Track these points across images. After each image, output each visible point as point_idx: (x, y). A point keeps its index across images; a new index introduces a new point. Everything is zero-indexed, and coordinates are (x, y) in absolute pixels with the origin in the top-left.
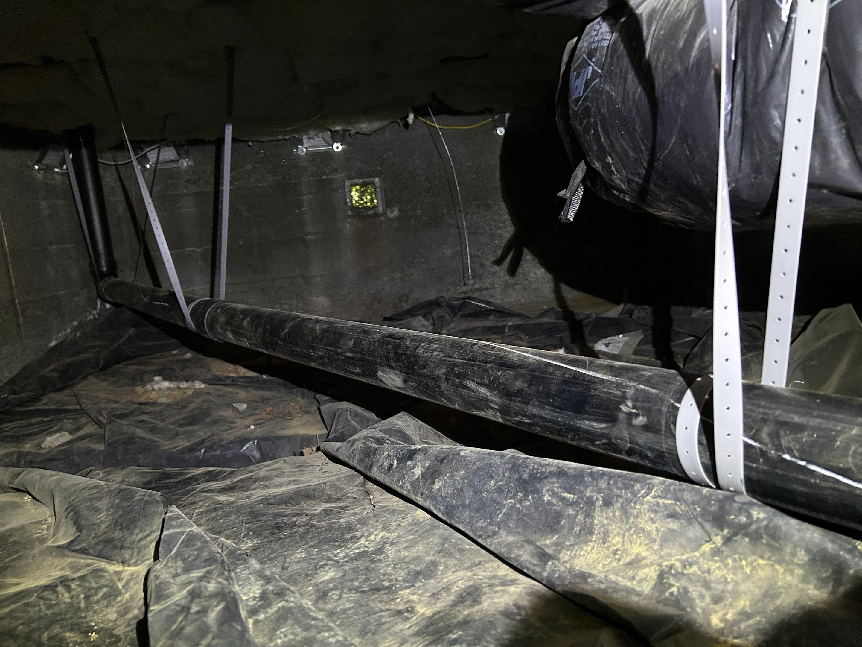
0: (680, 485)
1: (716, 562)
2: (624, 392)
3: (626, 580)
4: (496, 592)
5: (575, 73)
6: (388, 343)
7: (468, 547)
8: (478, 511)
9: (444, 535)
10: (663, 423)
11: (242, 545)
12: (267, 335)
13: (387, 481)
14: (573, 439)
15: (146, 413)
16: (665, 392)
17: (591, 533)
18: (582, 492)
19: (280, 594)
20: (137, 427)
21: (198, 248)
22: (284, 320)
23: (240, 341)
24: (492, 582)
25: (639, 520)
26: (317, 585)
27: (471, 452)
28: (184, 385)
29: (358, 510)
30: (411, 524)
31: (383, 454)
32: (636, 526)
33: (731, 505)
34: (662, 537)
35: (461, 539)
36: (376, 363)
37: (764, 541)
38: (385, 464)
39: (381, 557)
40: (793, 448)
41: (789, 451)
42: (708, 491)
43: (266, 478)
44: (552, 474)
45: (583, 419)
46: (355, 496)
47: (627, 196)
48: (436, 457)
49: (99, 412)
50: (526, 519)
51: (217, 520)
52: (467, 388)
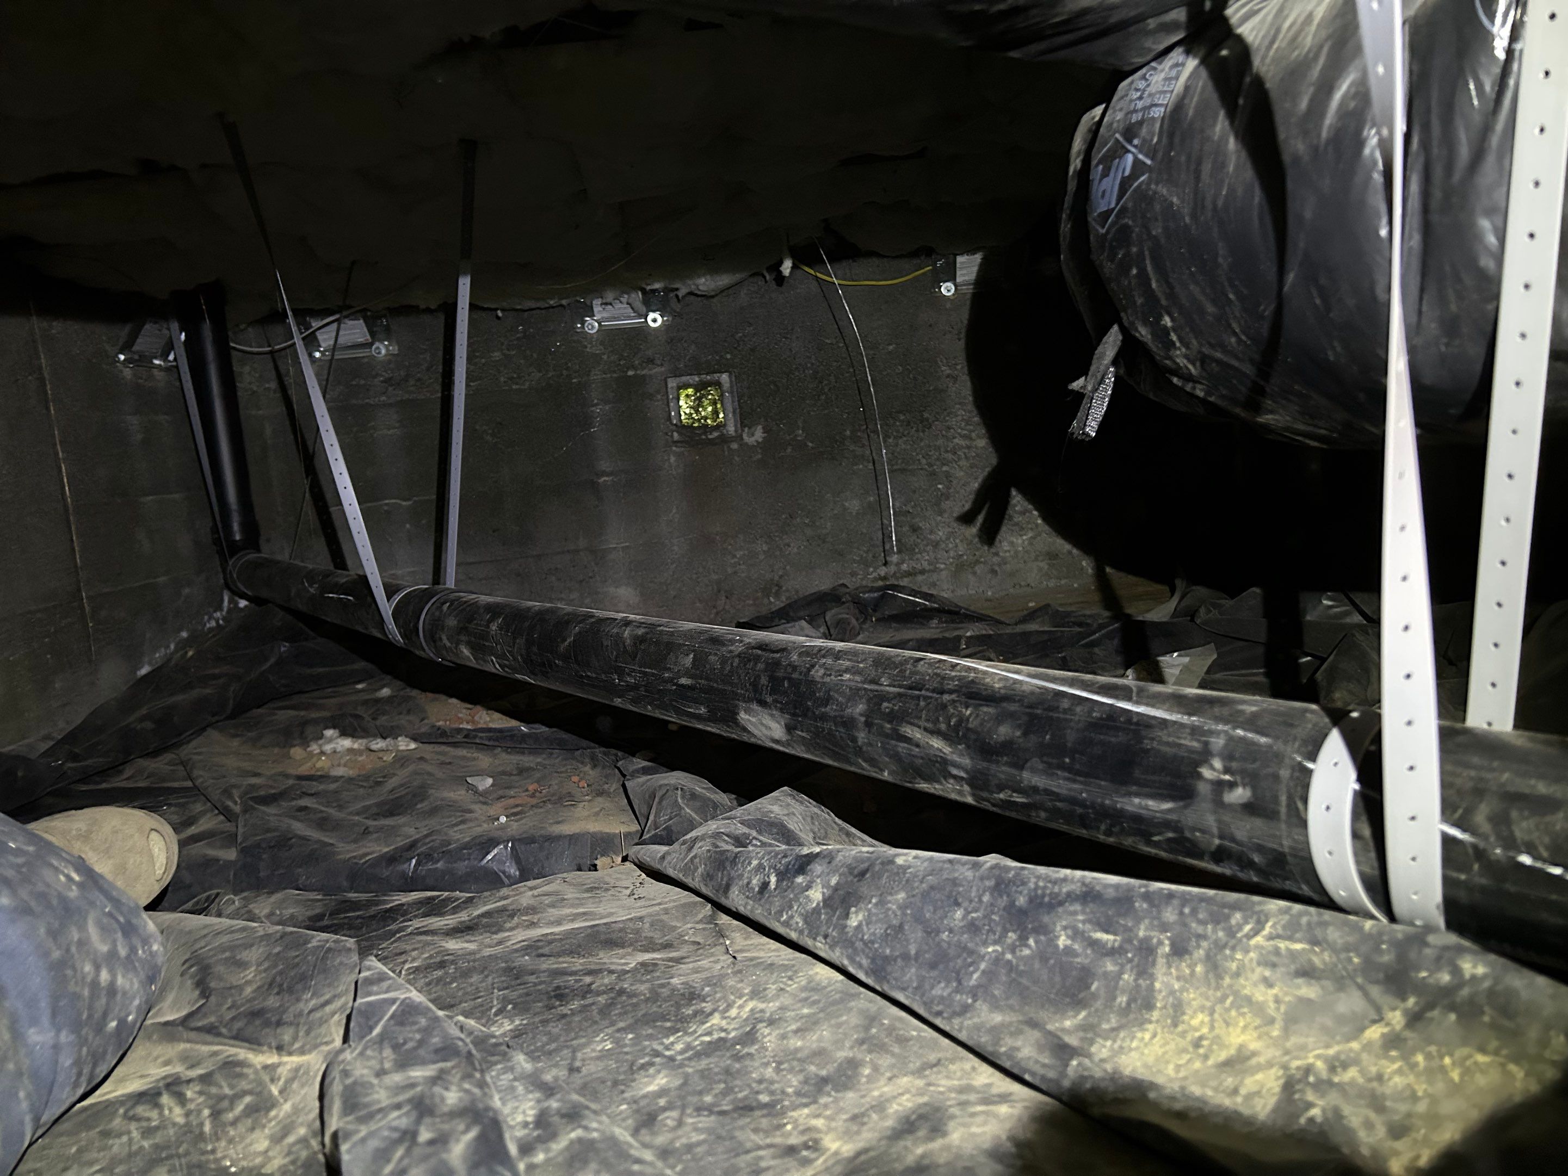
0: (1320, 915)
1: (1393, 1060)
2: (1206, 744)
3: (1222, 1095)
4: (973, 1115)
5: (1101, 167)
6: (757, 659)
7: (915, 1033)
8: (933, 966)
9: (868, 1010)
10: (1283, 799)
11: (493, 1029)
12: (535, 649)
13: (758, 914)
14: (1108, 833)
15: (312, 795)
16: (1286, 742)
17: (1149, 1006)
18: (1130, 930)
19: (573, 1115)
20: (295, 818)
21: (405, 500)
22: (564, 622)
23: (485, 661)
24: (964, 1097)
25: (1242, 981)
26: (635, 1102)
27: (915, 858)
28: (379, 744)
29: (704, 963)
30: (804, 989)
31: (750, 863)
32: (1236, 994)
33: (1420, 952)
34: (1286, 1013)
35: (901, 1019)
36: (736, 696)
37: (1486, 1019)
38: (754, 882)
39: (752, 1050)
40: (1537, 842)
41: (1530, 849)
42: (1373, 926)
43: (532, 910)
44: (1071, 897)
45: (1130, 794)
46: (697, 940)
47: (1199, 386)
48: (851, 869)
49: (227, 792)
50: (1024, 981)
51: (445, 984)
52: (907, 740)
